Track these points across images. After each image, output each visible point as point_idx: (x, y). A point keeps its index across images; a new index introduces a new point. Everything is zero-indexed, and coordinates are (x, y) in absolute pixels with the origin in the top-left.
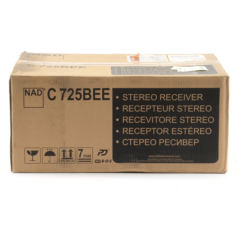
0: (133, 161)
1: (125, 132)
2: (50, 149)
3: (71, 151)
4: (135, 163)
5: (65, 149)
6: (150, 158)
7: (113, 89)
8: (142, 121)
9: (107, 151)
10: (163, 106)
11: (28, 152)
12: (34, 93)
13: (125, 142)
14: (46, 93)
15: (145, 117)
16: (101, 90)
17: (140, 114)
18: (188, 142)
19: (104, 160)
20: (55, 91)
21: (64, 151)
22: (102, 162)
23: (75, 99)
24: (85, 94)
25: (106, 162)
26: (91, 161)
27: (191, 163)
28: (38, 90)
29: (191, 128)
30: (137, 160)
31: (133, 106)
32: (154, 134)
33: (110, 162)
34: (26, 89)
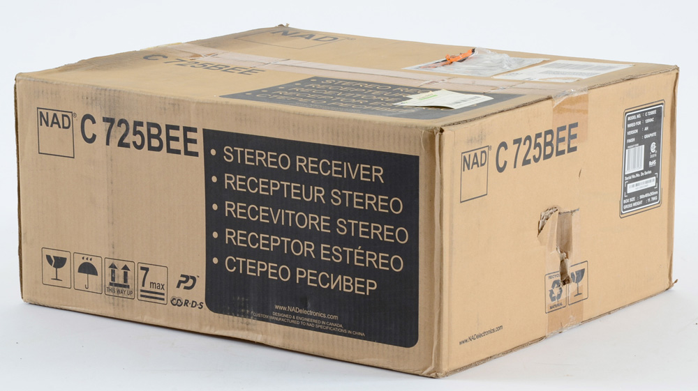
0: (246, 312)
1: (230, 238)
2: (87, 256)
3: (125, 268)
4: (249, 318)
5: (116, 263)
6: (278, 311)
7: (205, 131)
8: (263, 217)
9: (194, 278)
10: (303, 186)
11: (49, 258)
12: (55, 121)
13: (231, 264)
14: (77, 124)
15: (268, 208)
16: (181, 129)
17: (259, 200)
18: (353, 284)
19: (188, 301)
20: (94, 122)
21: (113, 266)
22: (184, 305)
23: (132, 145)
24: (151, 136)
25: (192, 306)
26: (163, 299)
27: (360, 337)
28: (63, 116)
29: (361, 249)
30: (252, 312)
31: (244, 177)
32: (286, 252)
33: (199, 308)
34: (41, 110)
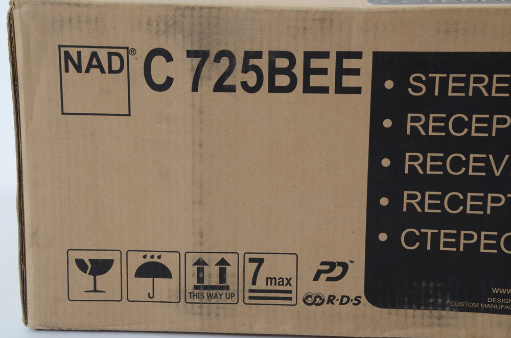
0: (437, 302)
1: (412, 204)
2: (152, 254)
3: (223, 262)
4: (443, 309)
5: (205, 258)
6: (497, 296)
7: (377, 56)
8: (475, 169)
9: (345, 266)
11: (81, 264)
12: (95, 63)
13: (411, 239)
14: (137, 65)
15: (485, 156)
16: (333, 56)
17: (469, 145)
19: (334, 297)
20: (169, 58)
21: (200, 263)
22: (328, 303)
23: (239, 88)
24: (274, 71)
25: (341, 303)
26: (290, 299)
28: (110, 55)
30: (448, 301)
31: (444, 115)
33: (354, 304)
34: (66, 49)
